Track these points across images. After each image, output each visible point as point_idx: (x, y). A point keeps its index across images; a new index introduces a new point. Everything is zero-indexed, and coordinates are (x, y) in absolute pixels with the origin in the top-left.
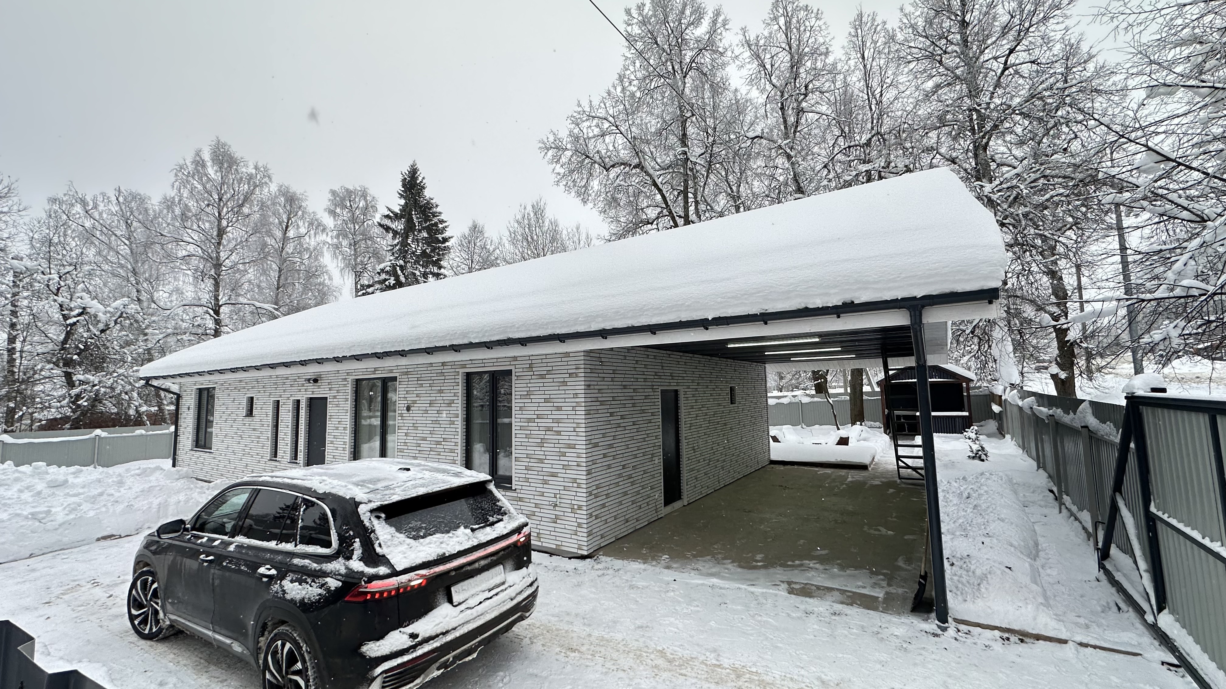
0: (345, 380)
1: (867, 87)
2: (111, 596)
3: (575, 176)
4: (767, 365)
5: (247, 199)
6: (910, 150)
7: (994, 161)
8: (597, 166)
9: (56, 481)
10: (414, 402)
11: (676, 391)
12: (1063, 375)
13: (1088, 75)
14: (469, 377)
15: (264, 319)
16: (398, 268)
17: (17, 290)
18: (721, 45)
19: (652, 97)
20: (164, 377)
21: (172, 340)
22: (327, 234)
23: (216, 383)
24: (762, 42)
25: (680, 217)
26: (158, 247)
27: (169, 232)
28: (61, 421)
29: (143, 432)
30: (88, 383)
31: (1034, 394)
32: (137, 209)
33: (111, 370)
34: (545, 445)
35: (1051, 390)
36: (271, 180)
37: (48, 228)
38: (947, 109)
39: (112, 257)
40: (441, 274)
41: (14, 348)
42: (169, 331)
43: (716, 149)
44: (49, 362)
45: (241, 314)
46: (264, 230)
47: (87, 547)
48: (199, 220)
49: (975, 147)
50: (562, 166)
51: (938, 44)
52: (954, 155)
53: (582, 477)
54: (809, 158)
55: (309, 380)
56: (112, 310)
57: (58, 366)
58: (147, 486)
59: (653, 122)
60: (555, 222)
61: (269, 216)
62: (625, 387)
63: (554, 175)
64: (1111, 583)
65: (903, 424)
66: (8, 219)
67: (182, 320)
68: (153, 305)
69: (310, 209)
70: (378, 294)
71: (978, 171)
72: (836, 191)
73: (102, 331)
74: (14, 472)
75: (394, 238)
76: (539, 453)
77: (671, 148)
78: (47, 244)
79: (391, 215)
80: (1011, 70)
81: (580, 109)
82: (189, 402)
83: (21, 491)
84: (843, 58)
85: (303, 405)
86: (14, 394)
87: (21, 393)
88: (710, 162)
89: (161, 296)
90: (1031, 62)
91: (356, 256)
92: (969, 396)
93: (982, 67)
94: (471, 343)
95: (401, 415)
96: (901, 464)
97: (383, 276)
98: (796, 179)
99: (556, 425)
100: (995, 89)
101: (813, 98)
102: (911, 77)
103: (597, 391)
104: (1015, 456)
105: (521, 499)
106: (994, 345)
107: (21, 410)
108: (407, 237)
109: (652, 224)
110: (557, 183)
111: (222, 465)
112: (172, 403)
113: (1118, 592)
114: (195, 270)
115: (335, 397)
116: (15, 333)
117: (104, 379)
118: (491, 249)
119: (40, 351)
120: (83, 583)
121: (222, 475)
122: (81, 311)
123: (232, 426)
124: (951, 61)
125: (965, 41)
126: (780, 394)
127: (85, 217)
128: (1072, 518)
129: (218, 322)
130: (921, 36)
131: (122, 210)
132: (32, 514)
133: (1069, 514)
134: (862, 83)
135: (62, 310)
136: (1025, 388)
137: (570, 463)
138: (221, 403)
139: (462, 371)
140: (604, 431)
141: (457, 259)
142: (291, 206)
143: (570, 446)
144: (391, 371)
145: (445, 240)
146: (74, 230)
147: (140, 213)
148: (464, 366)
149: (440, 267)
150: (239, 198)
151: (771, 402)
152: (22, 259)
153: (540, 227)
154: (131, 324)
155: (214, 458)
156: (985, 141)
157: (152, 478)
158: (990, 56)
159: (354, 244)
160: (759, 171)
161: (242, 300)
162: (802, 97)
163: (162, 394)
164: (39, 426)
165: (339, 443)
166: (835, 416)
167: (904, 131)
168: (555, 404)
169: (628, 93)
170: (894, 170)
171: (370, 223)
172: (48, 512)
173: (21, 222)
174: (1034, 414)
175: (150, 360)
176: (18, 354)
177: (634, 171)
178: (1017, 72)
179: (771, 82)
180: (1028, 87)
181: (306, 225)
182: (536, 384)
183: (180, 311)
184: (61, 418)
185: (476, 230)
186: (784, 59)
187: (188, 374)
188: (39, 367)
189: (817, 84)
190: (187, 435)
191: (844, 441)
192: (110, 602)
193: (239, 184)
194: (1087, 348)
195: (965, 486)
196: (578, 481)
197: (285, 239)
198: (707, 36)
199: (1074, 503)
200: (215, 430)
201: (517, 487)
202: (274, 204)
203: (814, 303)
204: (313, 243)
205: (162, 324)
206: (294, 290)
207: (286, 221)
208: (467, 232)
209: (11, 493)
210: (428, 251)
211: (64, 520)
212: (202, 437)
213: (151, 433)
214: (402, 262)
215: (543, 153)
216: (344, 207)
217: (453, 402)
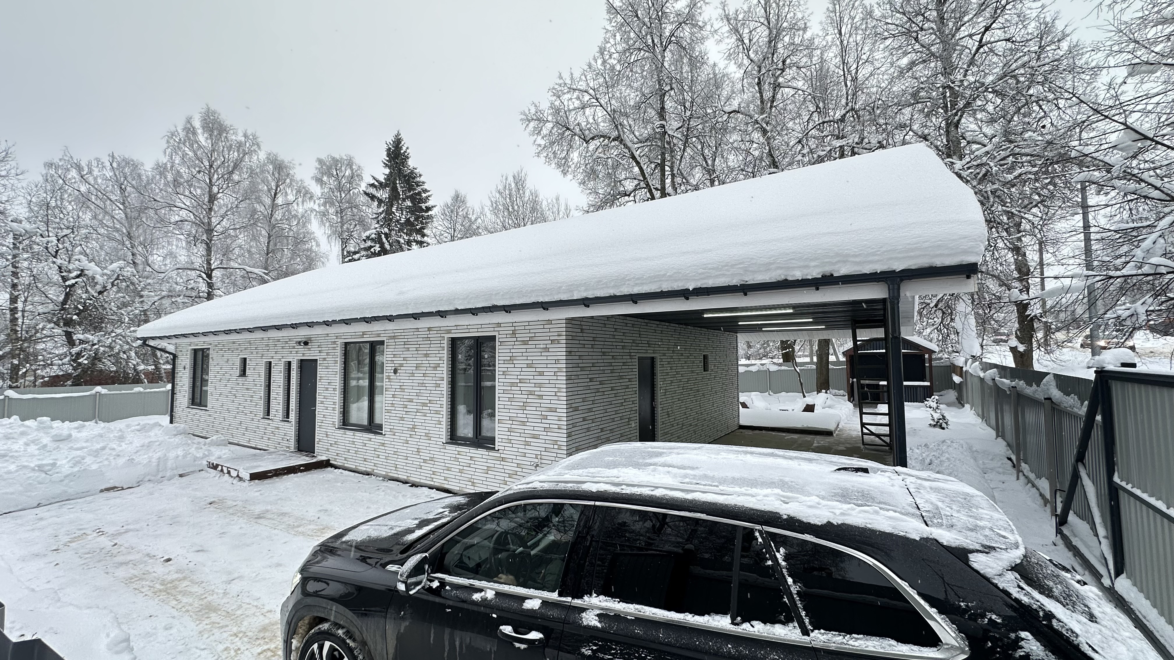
0: (334, 343)
1: (844, 63)
2: (115, 544)
3: (556, 147)
4: (738, 335)
5: (236, 166)
6: (884, 126)
7: (964, 138)
8: (577, 138)
9: (60, 435)
10: (401, 365)
11: (653, 359)
12: (1021, 348)
13: (1061, 53)
14: (454, 342)
15: (254, 283)
16: (383, 236)
17: (17, 251)
18: (701, 19)
19: (631, 71)
20: (160, 338)
21: (166, 302)
22: (315, 202)
23: (210, 344)
24: (741, 17)
25: (657, 189)
26: (151, 213)
27: (162, 197)
28: (62, 378)
29: (141, 389)
30: (87, 342)
31: (995, 366)
32: (131, 174)
33: (110, 330)
34: (527, 408)
35: (1010, 362)
36: (259, 148)
37: (46, 192)
38: (922, 86)
39: (107, 221)
40: (424, 242)
41: (16, 308)
42: (164, 293)
43: (693, 123)
44: (50, 321)
45: (233, 278)
46: (254, 197)
47: (91, 498)
48: (190, 186)
49: (947, 124)
50: (543, 138)
51: (915, 20)
52: (926, 132)
53: (563, 440)
54: (784, 132)
55: (299, 343)
56: (109, 273)
57: (58, 325)
58: (147, 441)
59: (633, 95)
60: (536, 191)
61: (258, 184)
62: (604, 354)
63: (535, 147)
64: (1068, 547)
65: (866, 393)
66: (7, 183)
67: (176, 283)
68: (148, 268)
69: (298, 177)
70: (364, 260)
71: (949, 148)
72: (809, 166)
73: (100, 293)
74: (20, 426)
75: (379, 206)
76: (521, 416)
77: (649, 121)
78: (44, 207)
79: (376, 183)
80: (985, 47)
81: (561, 81)
82: (185, 361)
83: (27, 444)
84: (821, 33)
85: (294, 366)
86: (17, 352)
87: (23, 351)
88: (687, 135)
89: (156, 259)
90: (1006, 40)
91: (342, 224)
92: (931, 366)
93: (957, 45)
94: (457, 310)
95: (389, 377)
96: (865, 431)
97: (369, 243)
98: (770, 154)
99: (538, 389)
100: (969, 66)
101: (790, 73)
102: (887, 54)
103: (577, 357)
104: (974, 425)
105: (503, 459)
106: (957, 318)
107: (24, 367)
108: (392, 206)
109: (629, 195)
110: (538, 155)
111: (217, 422)
112: (167, 362)
113: (1075, 556)
114: (188, 235)
115: (324, 359)
116: (16, 293)
117: (102, 338)
118: (473, 219)
119: (41, 311)
120: (88, 532)
121: (217, 432)
122: (79, 273)
123: (226, 386)
124: (925, 38)
125: (941, 18)
126: (748, 362)
127: (81, 181)
128: (1030, 485)
129: (210, 285)
130: (899, 12)
131: (115, 175)
132: (39, 466)
133: (1026, 481)
134: (838, 59)
135: (61, 272)
136: (984, 360)
137: (551, 426)
138: (215, 363)
139: (447, 336)
140: (584, 396)
141: (440, 228)
142: (279, 174)
143: (551, 410)
144: (379, 335)
145: (428, 209)
146: (70, 195)
147: (134, 179)
148: (449, 332)
149: (423, 235)
150: (229, 166)
151: (741, 369)
152: (20, 222)
153: (521, 197)
154: (128, 286)
155: (210, 416)
156: (957, 118)
157: (152, 434)
158: (966, 33)
159: (341, 212)
160: (735, 145)
161: (233, 264)
162: (779, 72)
163: (159, 353)
164: (42, 383)
165: (329, 403)
166: (801, 384)
167: (878, 108)
168: (538, 370)
169: (608, 66)
170: (867, 146)
171: (356, 191)
172: (54, 465)
173: (19, 185)
174: (995, 384)
175: (146, 321)
176: (20, 314)
177: (613, 144)
178: (991, 50)
179: (748, 57)
180: (1001, 65)
181: (294, 192)
182: (518, 349)
183: (174, 274)
184: (62, 375)
185: (458, 199)
186: (762, 34)
187: (184, 336)
188: (41, 326)
189: (795, 59)
190: (183, 393)
191: (809, 408)
192: (115, 550)
193: (229, 152)
194: (1046, 322)
195: (927, 453)
196: (559, 443)
197: (274, 206)
198: (687, 10)
199: (1032, 471)
200: (209, 388)
201: (500, 448)
202: (262, 171)
203: (793, 276)
204: (301, 210)
205: (157, 286)
206: (282, 255)
207: (274, 188)
208: (449, 201)
209: (18, 446)
210: (412, 219)
211: (69, 472)
212: (198, 395)
213: (148, 390)
214: (386, 230)
215: (525, 125)
216: (331, 175)
217: (438, 365)
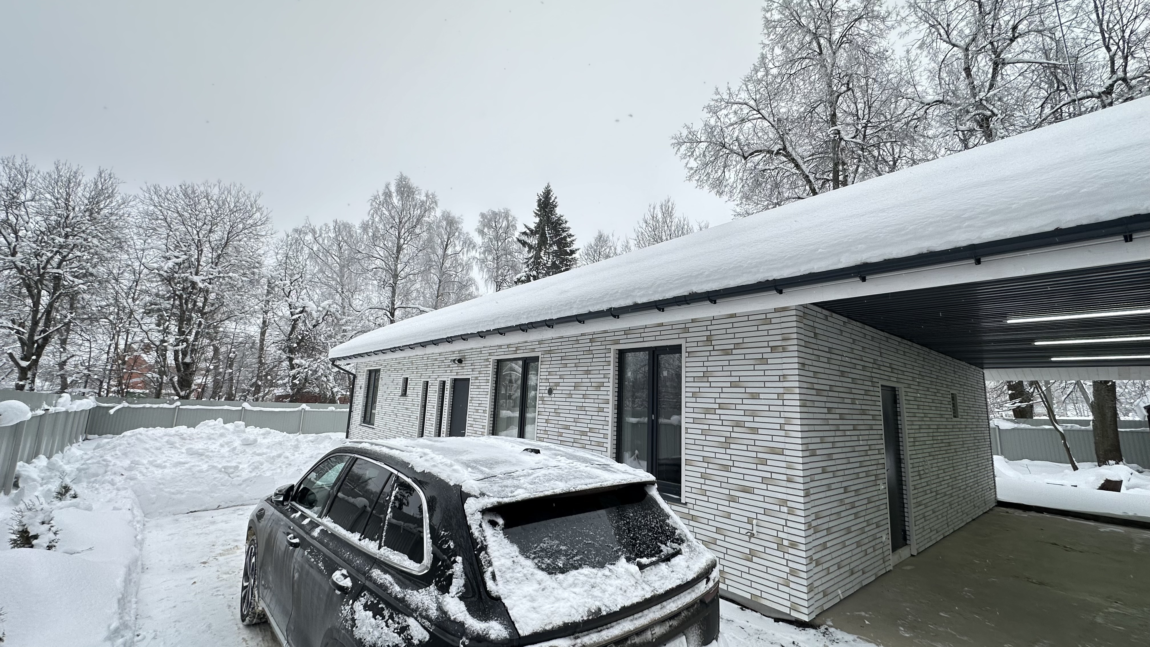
0: (487, 360)
3: (709, 170)
4: (985, 371)
5: (419, 221)
8: (734, 155)
9: (249, 439)
10: (557, 384)
11: (896, 390)
14: (622, 355)
20: (343, 359)
22: (476, 251)
23: (381, 363)
27: (364, 250)
29: (334, 409)
30: (301, 366)
33: (317, 357)
34: (732, 446)
36: (436, 205)
42: (360, 328)
48: (385, 239)
50: (695, 160)
53: (798, 500)
55: (454, 360)
56: (321, 309)
57: (285, 352)
60: (685, 219)
61: (434, 237)
62: (842, 374)
63: (687, 170)
66: (265, 240)
68: (350, 308)
69: (465, 230)
73: (314, 326)
74: (221, 428)
75: (529, 252)
76: (723, 457)
78: (285, 258)
79: (528, 231)
81: (718, 96)
82: (361, 382)
83: (222, 446)
85: (448, 386)
89: (358, 302)
91: (498, 268)
94: (636, 305)
95: (542, 400)
99: (750, 419)
105: (693, 518)
108: (541, 250)
110: (690, 178)
114: (380, 280)
115: (476, 378)
117: (311, 363)
122: (302, 309)
123: (390, 405)
127: (314, 242)
131: (336, 236)
132: (225, 468)
135: (291, 309)
137: (775, 476)
139: (614, 346)
140: (822, 434)
142: (450, 228)
143: (774, 451)
144: (534, 349)
145: (573, 252)
148: (617, 342)
150: (413, 221)
154: (334, 320)
159: (498, 259)
161: (411, 305)
165: (478, 426)
166: (1068, 450)
168: (749, 390)
171: (511, 239)
172: (236, 468)
181: (461, 243)
182: (717, 362)
183: (367, 313)
184: (284, 394)
185: (601, 239)
190: (358, 413)
191: (1111, 486)
193: (414, 209)
196: (789, 504)
197: (445, 256)
200: (378, 408)
201: (688, 500)
202: (438, 227)
204: (465, 258)
205: (355, 323)
206: (449, 299)
207: (446, 240)
208: (593, 243)
209: (214, 446)
210: (557, 262)
211: (247, 477)
212: (368, 415)
213: (339, 410)
214: (535, 273)
215: (676, 149)
216: (490, 227)
217: (602, 384)
